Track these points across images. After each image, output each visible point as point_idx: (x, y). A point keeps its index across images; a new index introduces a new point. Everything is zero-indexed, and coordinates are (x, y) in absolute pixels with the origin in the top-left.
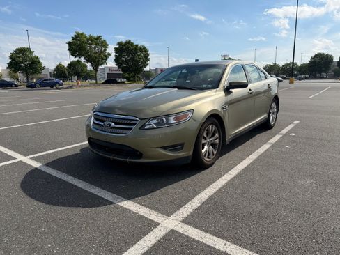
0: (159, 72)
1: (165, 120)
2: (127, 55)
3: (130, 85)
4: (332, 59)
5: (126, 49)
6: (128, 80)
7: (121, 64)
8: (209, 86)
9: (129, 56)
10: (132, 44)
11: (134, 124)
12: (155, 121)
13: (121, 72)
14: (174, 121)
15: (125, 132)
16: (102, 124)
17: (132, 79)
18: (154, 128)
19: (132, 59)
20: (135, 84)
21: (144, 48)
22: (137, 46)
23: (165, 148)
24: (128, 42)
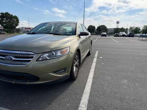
0: (24, 29)
1: (54, 54)
2: (6, 19)
3: (9, 35)
4: (95, 28)
5: (5, 16)
6: (7, 32)
7: (3, 24)
8: (71, 34)
9: (7, 20)
10: (9, 14)
11: (32, 57)
12: (47, 55)
13: (3, 28)
14: (61, 54)
15: (24, 63)
16: (4, 58)
17: (9, 32)
18: (47, 59)
19: (9, 22)
20: (11, 34)
21: (16, 17)
22: (12, 15)
23: (55, 72)
24: (7, 13)
